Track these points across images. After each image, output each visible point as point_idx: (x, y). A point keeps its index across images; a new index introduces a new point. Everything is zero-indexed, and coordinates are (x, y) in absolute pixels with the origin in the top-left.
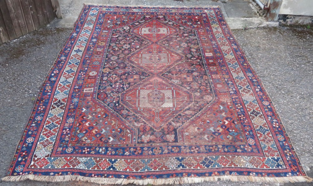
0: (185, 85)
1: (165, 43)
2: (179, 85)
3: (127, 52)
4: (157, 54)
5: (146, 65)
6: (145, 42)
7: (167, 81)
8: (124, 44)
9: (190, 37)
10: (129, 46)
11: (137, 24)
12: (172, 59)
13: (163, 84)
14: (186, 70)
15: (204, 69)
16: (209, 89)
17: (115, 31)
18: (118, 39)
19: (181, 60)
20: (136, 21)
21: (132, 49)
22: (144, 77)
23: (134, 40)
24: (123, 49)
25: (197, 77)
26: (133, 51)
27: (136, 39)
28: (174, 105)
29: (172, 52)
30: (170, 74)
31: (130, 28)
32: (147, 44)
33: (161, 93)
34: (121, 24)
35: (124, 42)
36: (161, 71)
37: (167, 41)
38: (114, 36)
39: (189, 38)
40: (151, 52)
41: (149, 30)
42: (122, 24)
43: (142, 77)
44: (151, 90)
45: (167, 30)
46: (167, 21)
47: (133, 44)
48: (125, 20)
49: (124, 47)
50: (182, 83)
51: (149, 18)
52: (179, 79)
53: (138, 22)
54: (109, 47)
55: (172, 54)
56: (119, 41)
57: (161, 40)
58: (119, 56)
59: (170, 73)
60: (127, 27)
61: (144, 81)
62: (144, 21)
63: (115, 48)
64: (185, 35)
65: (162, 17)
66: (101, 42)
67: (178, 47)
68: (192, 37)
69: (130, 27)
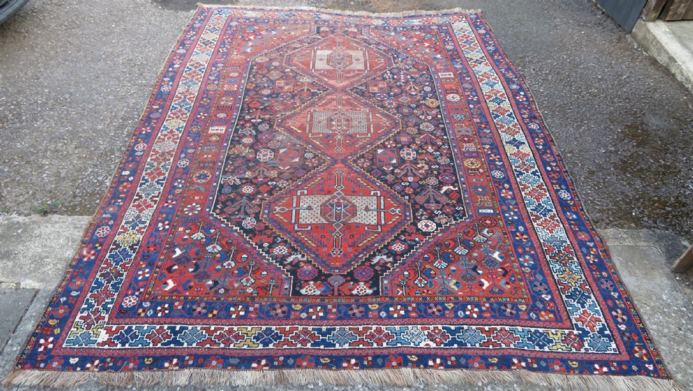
0: (291, 74)
1: (313, 160)
2: (301, 75)
3: (404, 139)
4: (335, 130)
5: (358, 109)
6: (365, 165)
7: (320, 80)
8: (415, 162)
9: (238, 182)
10: (403, 154)
11: (398, 247)
12: (303, 120)
13: (328, 77)
14: (281, 99)
15: (246, 100)
16: (254, 70)
17: (458, 212)
18: (437, 177)
19: (285, 119)
20: (404, 263)
21: (394, 145)
22: (360, 88)
23: (392, 172)
24: (414, 146)
25: (265, 87)
26: (391, 142)
27: (390, 178)
28: (315, 52)
29: (299, 137)
30: (312, 91)
31: (415, 224)
32: (358, 159)
33: (331, 66)
34: (452, 244)
35: (420, 168)
36: (329, 97)
37: (306, 169)
38: (451, 187)
39: (242, 176)
40: (348, 138)
41: (353, 211)
42: (447, 246)
43: (363, 88)
44: (348, 68)
45: (297, 214)
46: (290, 259)
47: (394, 161)
48: (444, 264)
49: (413, 155)
50: (295, 77)
51: (356, 281)
52: (298, 83)
53: (395, 255)
54: (451, 154)
55: (299, 131)
56: (432, 173)
57: (322, 172)
58: (419, 129)
59: (313, 93)
60: (425, 230)
61: (360, 81)
62: (375, 260)
63: (436, 151)
64: (248, 190)
65: (303, 291)
66: (478, 169)
67: (281, 151)
68: (234, 179)
69: (418, 230)
